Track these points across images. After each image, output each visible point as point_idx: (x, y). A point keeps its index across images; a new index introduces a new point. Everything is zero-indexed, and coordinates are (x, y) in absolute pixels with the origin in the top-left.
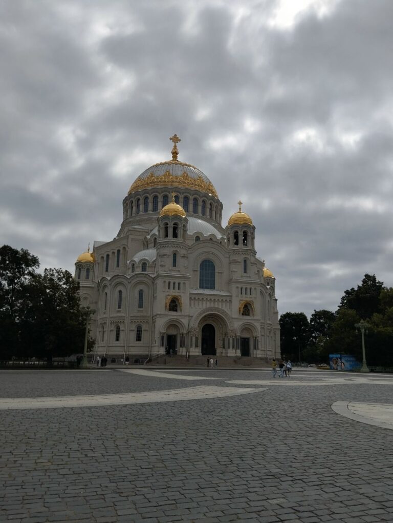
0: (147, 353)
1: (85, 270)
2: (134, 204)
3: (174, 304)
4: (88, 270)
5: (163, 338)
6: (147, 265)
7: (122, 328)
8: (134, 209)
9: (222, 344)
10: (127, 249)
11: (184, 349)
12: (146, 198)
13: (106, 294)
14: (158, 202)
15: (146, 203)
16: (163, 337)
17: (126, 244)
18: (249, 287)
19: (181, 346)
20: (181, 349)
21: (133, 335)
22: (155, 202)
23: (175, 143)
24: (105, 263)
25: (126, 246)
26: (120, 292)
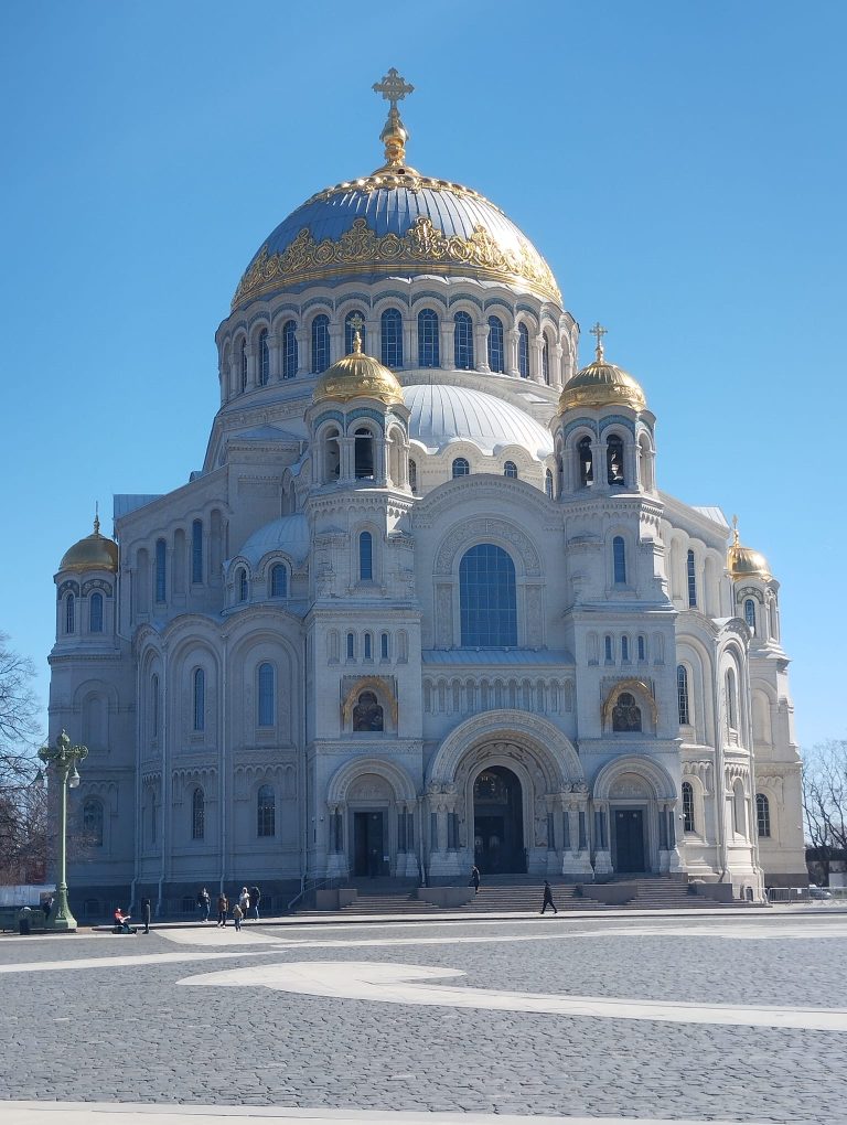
0: (296, 875)
1: (89, 598)
2: (248, 350)
3: (372, 706)
4: (96, 599)
5: (336, 822)
6: (288, 573)
7: (208, 794)
8: (252, 363)
9: (545, 834)
10: (226, 515)
11: (411, 858)
12: (290, 326)
13: (156, 680)
14: (328, 337)
15: (289, 345)
16: (338, 818)
17: (221, 497)
18: (633, 631)
19: (403, 848)
20: (401, 856)
21: (247, 818)
22: (321, 338)
23: (393, 100)
24: (152, 571)
25: (222, 507)
26: (199, 673)
